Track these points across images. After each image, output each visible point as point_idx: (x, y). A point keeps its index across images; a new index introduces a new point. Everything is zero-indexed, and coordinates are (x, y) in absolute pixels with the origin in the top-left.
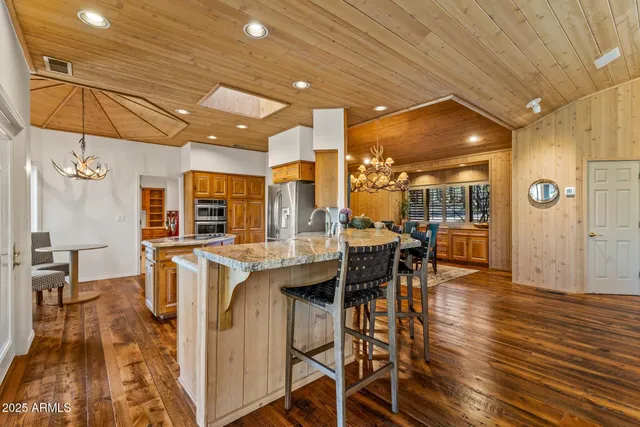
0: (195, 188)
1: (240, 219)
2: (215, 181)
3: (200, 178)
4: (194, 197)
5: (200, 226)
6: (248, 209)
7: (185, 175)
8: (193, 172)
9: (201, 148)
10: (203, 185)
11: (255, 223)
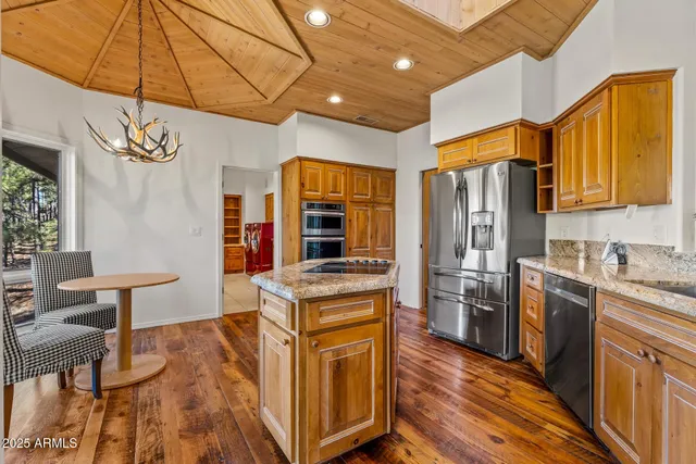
0: (302, 185)
1: (363, 234)
2: (331, 175)
3: (309, 168)
4: (302, 199)
5: (309, 243)
6: (373, 220)
7: (284, 167)
8: (300, 159)
9: (311, 122)
10: (314, 178)
11: (383, 240)
